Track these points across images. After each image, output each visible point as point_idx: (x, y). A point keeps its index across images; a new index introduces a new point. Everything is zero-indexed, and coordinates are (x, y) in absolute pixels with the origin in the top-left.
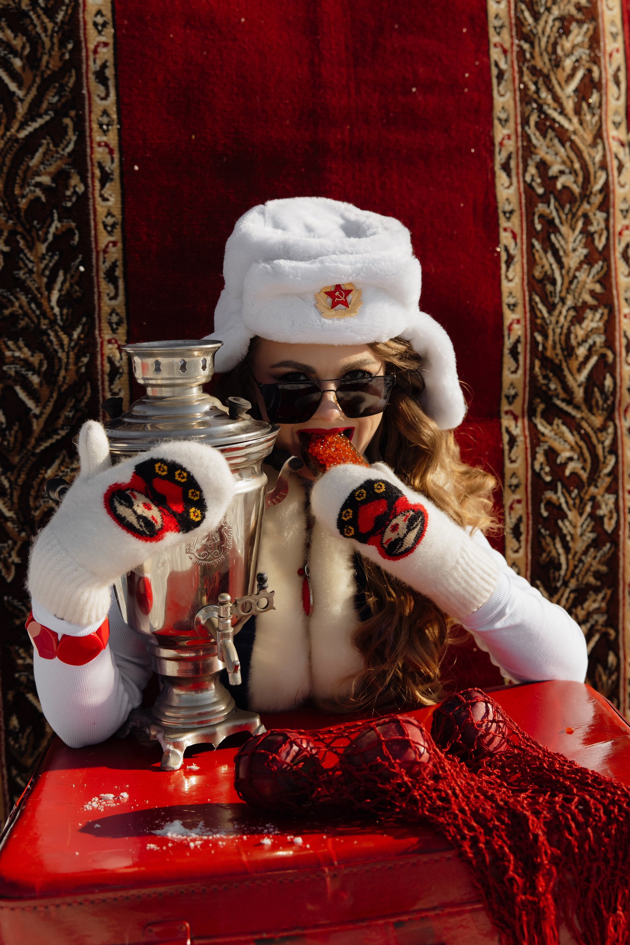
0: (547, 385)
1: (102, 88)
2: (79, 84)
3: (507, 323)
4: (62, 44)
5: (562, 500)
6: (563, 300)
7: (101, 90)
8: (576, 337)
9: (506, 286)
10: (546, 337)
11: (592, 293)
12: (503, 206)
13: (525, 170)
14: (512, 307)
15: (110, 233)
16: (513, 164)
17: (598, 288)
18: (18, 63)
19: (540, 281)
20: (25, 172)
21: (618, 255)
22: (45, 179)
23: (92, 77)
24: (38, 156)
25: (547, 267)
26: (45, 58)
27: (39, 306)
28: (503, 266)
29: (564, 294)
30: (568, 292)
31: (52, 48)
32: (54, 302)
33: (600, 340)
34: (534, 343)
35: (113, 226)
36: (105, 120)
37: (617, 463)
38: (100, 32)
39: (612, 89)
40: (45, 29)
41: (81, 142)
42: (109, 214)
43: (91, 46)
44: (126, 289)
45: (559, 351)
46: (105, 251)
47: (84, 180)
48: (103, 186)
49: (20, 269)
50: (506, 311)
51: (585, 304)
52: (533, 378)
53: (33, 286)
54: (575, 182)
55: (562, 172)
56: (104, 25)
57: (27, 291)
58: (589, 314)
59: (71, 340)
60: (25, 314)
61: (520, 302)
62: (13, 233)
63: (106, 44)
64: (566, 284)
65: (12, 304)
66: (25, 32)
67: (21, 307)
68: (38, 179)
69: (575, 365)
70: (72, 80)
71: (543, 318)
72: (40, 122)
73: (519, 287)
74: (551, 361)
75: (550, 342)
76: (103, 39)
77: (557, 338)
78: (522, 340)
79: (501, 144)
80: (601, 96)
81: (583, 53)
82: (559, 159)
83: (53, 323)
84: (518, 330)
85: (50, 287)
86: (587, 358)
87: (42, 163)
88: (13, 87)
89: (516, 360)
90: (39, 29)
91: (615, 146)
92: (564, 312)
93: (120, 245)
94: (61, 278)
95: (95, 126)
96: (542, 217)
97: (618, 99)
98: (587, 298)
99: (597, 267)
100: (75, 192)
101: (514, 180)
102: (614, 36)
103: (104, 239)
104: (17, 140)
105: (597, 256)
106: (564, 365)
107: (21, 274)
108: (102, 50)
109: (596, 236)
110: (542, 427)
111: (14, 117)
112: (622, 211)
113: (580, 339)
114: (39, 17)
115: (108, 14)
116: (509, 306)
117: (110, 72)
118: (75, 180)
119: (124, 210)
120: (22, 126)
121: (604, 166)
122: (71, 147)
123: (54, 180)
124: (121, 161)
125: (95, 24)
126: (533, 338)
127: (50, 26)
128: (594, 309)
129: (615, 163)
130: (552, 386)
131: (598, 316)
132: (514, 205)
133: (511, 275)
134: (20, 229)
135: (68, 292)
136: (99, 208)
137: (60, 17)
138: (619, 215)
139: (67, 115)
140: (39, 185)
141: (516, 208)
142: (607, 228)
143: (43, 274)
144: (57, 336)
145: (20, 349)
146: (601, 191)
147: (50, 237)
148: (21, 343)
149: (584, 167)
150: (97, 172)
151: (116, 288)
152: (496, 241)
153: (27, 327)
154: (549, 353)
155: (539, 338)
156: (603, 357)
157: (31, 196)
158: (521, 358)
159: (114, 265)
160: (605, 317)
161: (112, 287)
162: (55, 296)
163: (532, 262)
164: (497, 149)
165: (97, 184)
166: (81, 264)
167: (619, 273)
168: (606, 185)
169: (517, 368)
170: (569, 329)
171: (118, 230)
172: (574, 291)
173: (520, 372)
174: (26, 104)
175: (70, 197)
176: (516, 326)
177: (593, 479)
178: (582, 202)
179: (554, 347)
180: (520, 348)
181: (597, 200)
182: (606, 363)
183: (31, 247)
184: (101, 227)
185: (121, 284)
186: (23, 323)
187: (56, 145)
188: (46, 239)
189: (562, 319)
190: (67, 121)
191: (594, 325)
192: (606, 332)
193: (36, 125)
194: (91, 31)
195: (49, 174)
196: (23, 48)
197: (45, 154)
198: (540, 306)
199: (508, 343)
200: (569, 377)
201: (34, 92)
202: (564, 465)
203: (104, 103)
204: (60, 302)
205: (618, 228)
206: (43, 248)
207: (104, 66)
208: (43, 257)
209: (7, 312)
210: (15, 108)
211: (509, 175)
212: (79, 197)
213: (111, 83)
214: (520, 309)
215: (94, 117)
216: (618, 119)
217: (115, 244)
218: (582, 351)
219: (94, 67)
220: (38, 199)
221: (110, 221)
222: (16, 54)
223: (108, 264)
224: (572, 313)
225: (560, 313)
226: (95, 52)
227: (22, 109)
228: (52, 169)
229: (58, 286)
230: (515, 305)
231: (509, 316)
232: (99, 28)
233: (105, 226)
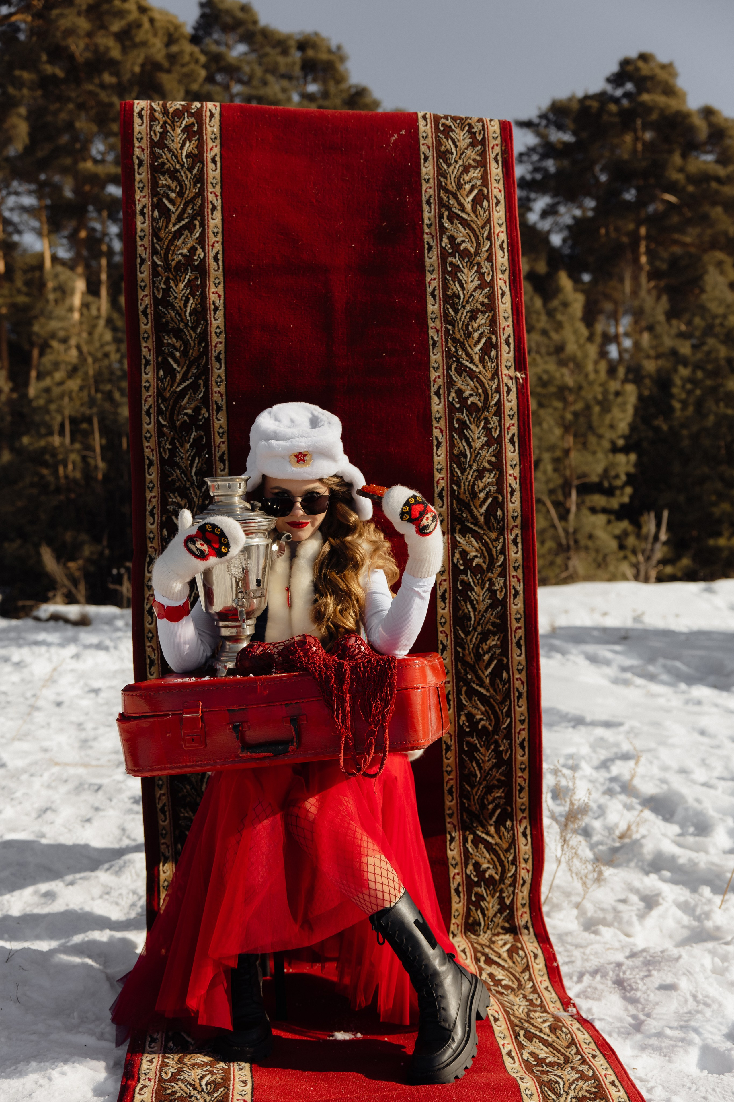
0: (461, 514)
1: (218, 364)
2: (207, 363)
3: (436, 479)
4: (200, 344)
5: (471, 580)
6: (471, 467)
7: (218, 365)
8: (478, 487)
9: (436, 459)
10: (459, 487)
11: (490, 462)
12: (435, 414)
13: (449, 395)
14: (440, 471)
15: (221, 437)
16: (441, 391)
17: (493, 459)
18: (178, 354)
19: (457, 456)
20: (179, 408)
21: (507, 440)
22: (189, 411)
23: (213, 359)
24: (186, 400)
25: (462, 448)
26: (191, 351)
27: (186, 475)
28: (435, 448)
29: (471, 463)
30: (474, 462)
31: (194, 346)
32: (193, 474)
33: (493, 489)
34: (453, 491)
35: (223, 433)
36: (219, 380)
37: (505, 559)
38: (218, 337)
39: (505, 348)
40: (191, 337)
41: (207, 392)
42: (221, 427)
43: (214, 344)
44: (229, 465)
45: (468, 495)
46: (219, 447)
47: (208, 411)
48: (217, 414)
49: (176, 457)
50: (436, 473)
51: (484, 468)
52: (453, 510)
53: (183, 465)
54: (479, 400)
55: (471, 395)
56: (220, 333)
57: (180, 468)
58: (487, 474)
59: (201, 492)
60: (179, 480)
61: (445, 467)
62: (173, 439)
63: (221, 343)
64: (473, 457)
65: (173, 475)
66: (182, 339)
67: (177, 476)
68: (186, 411)
69: (478, 503)
70: (204, 361)
71: (458, 476)
72: (188, 382)
73: (444, 459)
74: (464, 501)
75: (462, 490)
76: (220, 340)
77: (466, 488)
78: (445, 489)
79: (434, 381)
80: (497, 352)
81: (486, 329)
82: (469, 388)
83: (192, 484)
84: (443, 483)
85: (191, 466)
86: (485, 499)
87: (188, 403)
88: (175, 366)
89: (442, 501)
90: (188, 337)
91: (506, 379)
92: (471, 473)
93: (226, 443)
94: (197, 461)
95: (214, 383)
96: (458, 420)
97: (508, 353)
98: (486, 465)
99: (493, 447)
100: (204, 417)
101: (442, 400)
102: (506, 319)
103: (218, 440)
104: (176, 392)
105: (493, 441)
106: (471, 503)
107: (177, 459)
108: (219, 345)
109: (493, 430)
110: (459, 538)
111: (175, 381)
112: (509, 416)
113: (481, 488)
114: (188, 331)
115: (223, 328)
116: (437, 470)
117: (222, 356)
118: (204, 411)
119: (228, 425)
120: (179, 385)
121: (498, 390)
122: (202, 394)
123: (193, 411)
124: (226, 400)
125: (216, 333)
126: (452, 488)
127: (194, 335)
128: (490, 471)
129: (506, 389)
130: (465, 515)
131: (493, 475)
132: (442, 414)
133: (439, 453)
134: (176, 436)
135: (200, 468)
136: (215, 425)
137: (199, 331)
138: (507, 418)
139: (200, 379)
140: (186, 414)
141: (443, 416)
142: (500, 425)
143: (188, 459)
144: (194, 490)
145: (176, 497)
146: (495, 405)
147: (191, 440)
148: (176, 494)
149: (485, 392)
150: (215, 407)
151: (224, 465)
152: (431, 434)
153: (180, 486)
154: (462, 496)
155: (455, 488)
156: (495, 499)
157: (182, 420)
158: (445, 499)
159: (223, 453)
160: (497, 476)
161: (222, 465)
162: (194, 470)
163: (452, 445)
164: (432, 384)
165: (215, 412)
166: (207, 453)
167: (508, 450)
168: (499, 400)
169: (443, 505)
170: (474, 482)
171: (225, 435)
172: (478, 461)
173: (445, 507)
174: (181, 374)
175: (201, 420)
176: (441, 481)
177: (491, 567)
178: (483, 412)
179: (465, 493)
180: (444, 493)
181: (493, 410)
182: (498, 502)
183: (182, 446)
184: (216, 434)
185: (227, 463)
186: (178, 484)
187: (195, 394)
188: (189, 441)
189: (470, 477)
190: (201, 381)
191: (490, 480)
192: (497, 484)
193: (185, 384)
194: (214, 336)
195: (191, 408)
196: (181, 347)
197: (189, 398)
198: (456, 470)
199: (437, 491)
200: (475, 510)
201: (185, 368)
202: (472, 560)
203: (219, 371)
204: (196, 474)
205: (507, 425)
206: (188, 446)
207: (220, 353)
208: (188, 450)
209: (170, 479)
210: (176, 377)
211: (439, 398)
212: (205, 419)
213: (223, 362)
214: (444, 472)
215: (213, 379)
216: (509, 364)
217: (223, 442)
218: (482, 495)
219: (214, 354)
220: (185, 421)
221: (221, 431)
222: (177, 350)
223: (220, 453)
224: (476, 474)
225: (469, 473)
226: (216, 346)
227: (179, 377)
228: (192, 406)
229: (195, 465)
230: (441, 469)
231: (437, 476)
232: (218, 335)
233: (219, 433)
